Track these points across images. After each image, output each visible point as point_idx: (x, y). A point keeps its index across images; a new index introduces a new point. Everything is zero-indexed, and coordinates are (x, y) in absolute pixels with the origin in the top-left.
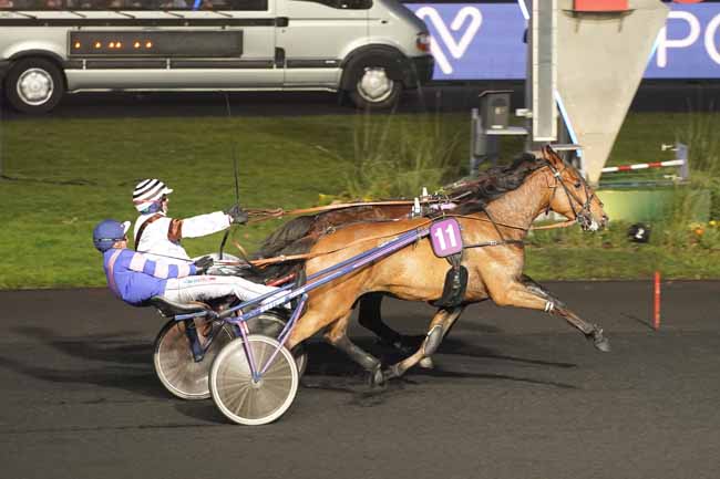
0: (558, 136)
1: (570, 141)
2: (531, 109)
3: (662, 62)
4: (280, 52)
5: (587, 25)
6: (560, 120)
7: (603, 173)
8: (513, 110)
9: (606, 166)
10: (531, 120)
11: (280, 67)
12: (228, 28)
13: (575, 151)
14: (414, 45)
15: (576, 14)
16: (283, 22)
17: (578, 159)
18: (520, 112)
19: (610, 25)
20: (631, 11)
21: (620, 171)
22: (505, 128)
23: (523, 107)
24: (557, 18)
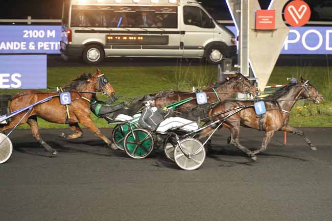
0: (249, 75)
1: (254, 77)
2: (240, 65)
3: (286, 48)
4: (182, 44)
5: (260, 34)
6: (250, 69)
7: (266, 88)
8: (233, 65)
9: (267, 86)
10: (240, 68)
11: (182, 49)
12: (163, 35)
13: (255, 80)
14: (230, 41)
15: (256, 30)
16: (183, 33)
17: (257, 83)
18: (236, 66)
19: (268, 35)
20: (276, 29)
21: (272, 88)
22: (230, 71)
23: (237, 64)
24: (249, 32)
